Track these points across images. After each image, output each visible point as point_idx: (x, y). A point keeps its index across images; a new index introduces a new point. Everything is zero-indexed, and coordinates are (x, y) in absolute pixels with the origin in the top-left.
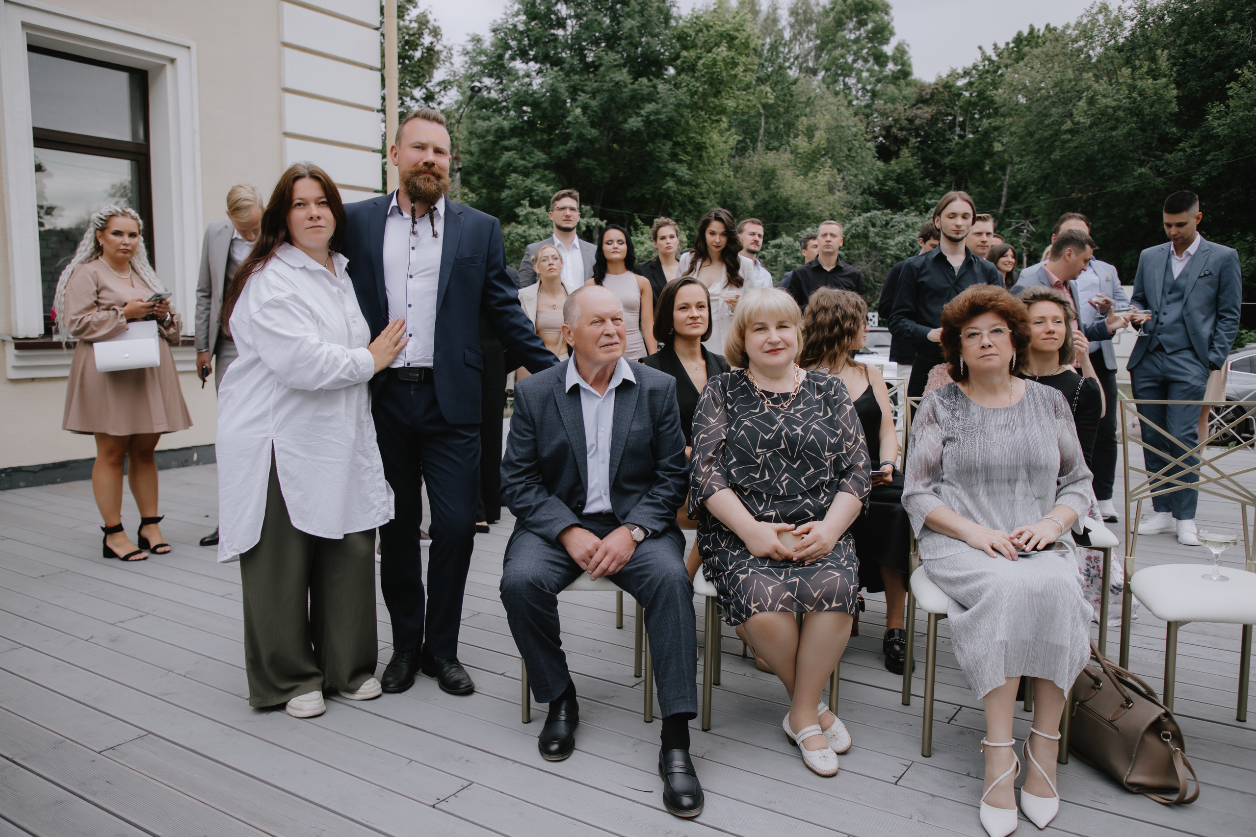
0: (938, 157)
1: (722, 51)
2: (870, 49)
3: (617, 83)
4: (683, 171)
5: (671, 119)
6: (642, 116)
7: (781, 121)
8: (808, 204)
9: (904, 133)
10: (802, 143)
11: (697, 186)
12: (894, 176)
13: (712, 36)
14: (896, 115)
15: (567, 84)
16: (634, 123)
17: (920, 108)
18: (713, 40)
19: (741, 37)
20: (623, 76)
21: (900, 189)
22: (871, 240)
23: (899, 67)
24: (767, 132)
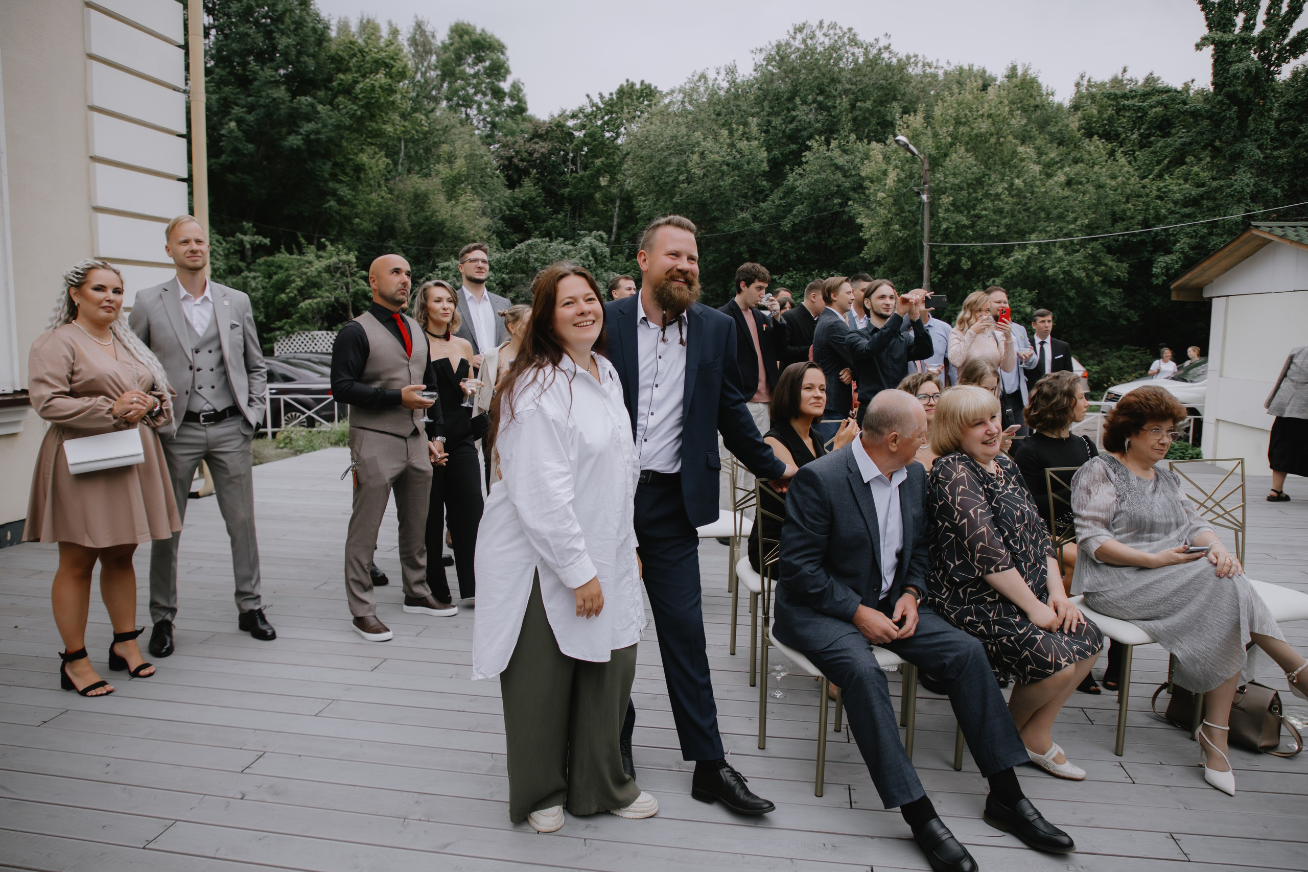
0: (554, 187)
1: (381, 78)
2: (489, 83)
3: (274, 99)
4: (345, 191)
5: (330, 140)
6: (301, 134)
7: (421, 146)
8: (462, 228)
9: (525, 164)
10: (443, 169)
11: (354, 206)
12: (519, 202)
13: (368, 62)
14: (517, 147)
15: (217, 96)
16: (294, 141)
17: (537, 143)
18: (368, 65)
19: (398, 65)
20: (281, 93)
21: (526, 215)
22: (531, 265)
23: (515, 103)
24: (408, 156)
